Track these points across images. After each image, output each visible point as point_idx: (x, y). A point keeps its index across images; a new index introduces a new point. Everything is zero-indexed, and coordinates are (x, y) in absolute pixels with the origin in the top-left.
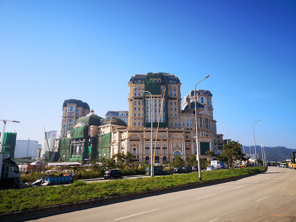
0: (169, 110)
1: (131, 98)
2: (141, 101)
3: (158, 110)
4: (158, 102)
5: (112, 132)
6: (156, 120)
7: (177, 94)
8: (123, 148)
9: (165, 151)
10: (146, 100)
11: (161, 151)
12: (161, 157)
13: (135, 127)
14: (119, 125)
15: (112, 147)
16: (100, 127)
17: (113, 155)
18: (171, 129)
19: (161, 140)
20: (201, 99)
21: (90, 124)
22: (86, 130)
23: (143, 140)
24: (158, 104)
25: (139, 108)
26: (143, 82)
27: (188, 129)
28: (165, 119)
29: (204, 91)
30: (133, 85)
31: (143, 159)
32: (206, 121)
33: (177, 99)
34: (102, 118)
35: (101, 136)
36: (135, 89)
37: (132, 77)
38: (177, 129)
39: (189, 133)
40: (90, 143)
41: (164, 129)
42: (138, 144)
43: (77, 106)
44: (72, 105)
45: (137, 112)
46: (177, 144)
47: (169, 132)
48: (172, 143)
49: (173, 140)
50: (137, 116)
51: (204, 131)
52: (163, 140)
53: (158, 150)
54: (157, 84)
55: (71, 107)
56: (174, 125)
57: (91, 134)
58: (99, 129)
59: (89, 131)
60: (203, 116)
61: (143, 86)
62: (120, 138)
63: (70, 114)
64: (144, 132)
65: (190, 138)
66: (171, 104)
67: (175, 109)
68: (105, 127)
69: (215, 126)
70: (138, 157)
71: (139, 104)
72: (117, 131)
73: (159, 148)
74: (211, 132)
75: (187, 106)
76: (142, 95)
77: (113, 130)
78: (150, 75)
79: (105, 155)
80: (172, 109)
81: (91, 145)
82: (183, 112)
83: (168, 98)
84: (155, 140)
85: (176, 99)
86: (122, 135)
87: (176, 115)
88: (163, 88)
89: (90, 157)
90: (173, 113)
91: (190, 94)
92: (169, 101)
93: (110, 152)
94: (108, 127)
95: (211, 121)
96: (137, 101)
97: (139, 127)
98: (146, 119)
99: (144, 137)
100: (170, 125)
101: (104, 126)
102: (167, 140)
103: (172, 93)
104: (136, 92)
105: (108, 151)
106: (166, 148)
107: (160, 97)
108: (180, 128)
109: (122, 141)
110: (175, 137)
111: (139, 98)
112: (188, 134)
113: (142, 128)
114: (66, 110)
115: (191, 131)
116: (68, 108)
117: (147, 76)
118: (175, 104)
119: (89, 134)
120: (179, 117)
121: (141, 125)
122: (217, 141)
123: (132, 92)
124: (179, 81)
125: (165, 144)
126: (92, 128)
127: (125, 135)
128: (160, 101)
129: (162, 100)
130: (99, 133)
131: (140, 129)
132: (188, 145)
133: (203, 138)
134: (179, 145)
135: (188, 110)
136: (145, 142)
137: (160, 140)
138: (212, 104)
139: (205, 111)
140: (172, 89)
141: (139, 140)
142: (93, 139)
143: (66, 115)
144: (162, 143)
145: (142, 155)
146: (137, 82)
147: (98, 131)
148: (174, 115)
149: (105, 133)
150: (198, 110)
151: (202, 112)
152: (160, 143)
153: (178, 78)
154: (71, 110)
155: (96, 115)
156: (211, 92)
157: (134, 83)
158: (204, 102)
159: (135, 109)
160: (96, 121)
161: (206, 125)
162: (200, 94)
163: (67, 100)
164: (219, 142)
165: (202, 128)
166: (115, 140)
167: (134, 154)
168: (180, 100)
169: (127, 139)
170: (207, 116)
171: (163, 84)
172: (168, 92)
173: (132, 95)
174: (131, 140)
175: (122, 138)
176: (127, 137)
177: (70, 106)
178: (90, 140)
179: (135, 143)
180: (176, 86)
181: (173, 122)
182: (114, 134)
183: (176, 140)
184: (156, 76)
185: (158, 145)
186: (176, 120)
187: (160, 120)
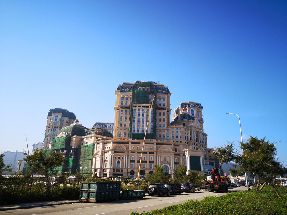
0: (158, 121)
1: (118, 106)
2: (128, 111)
3: (145, 120)
4: (146, 112)
5: (95, 143)
6: (143, 131)
7: (166, 104)
8: (106, 160)
9: (151, 165)
10: (133, 109)
11: (148, 165)
12: (147, 171)
13: (120, 138)
14: (104, 135)
15: (94, 159)
16: (84, 137)
17: (95, 169)
18: (159, 140)
19: (148, 153)
20: (191, 111)
21: (73, 134)
22: (68, 140)
23: (128, 152)
24: (145, 114)
25: (126, 117)
26: (131, 90)
27: (177, 142)
28: (152, 130)
29: (194, 103)
30: (120, 93)
31: (127, 173)
32: (196, 134)
33: (167, 109)
34: (87, 128)
35: (84, 147)
36: (122, 98)
37: (120, 86)
38: (165, 141)
39: (179, 146)
40: (71, 155)
41: (151, 141)
42: (122, 156)
43: (62, 116)
44: (57, 114)
45: (123, 122)
46: (165, 158)
47: (157, 144)
48: (159, 156)
49: (161, 153)
50: (123, 126)
51: (195, 144)
52: (150, 153)
53: (144, 164)
54: (146, 92)
55: (56, 117)
56: (162, 137)
57: (73, 145)
58: (83, 139)
59: (71, 142)
60: (193, 128)
61: (130, 94)
62: (104, 149)
63: (55, 124)
64: (130, 143)
65: (179, 152)
66: (160, 114)
67: (164, 120)
68: (88, 138)
69: (206, 139)
70: (122, 171)
71: (126, 113)
72: (101, 142)
73: (146, 162)
74: (202, 146)
75: (177, 118)
76: (129, 104)
77: (97, 141)
78: (139, 84)
79: (86, 168)
80: (160, 120)
81: (73, 157)
82: (172, 123)
83: (156, 108)
84: (141, 153)
85: (165, 109)
86: (106, 147)
87: (164, 127)
88: (152, 98)
89: (70, 170)
90: (162, 124)
91: (180, 106)
92: (158, 111)
93: (92, 165)
94: (91, 137)
95: (201, 135)
96: (124, 110)
97: (124, 138)
98: (133, 129)
99: (130, 149)
100: (158, 137)
101: (87, 136)
102: (155, 153)
103: (161, 103)
104: (122, 100)
105: (90, 163)
106: (152, 162)
107: (148, 107)
108: (168, 140)
109: (105, 152)
110: (163, 150)
111: (126, 107)
112: (177, 147)
113: (128, 139)
114: (51, 120)
115: (180, 144)
116: (53, 118)
117: (135, 84)
118: (164, 114)
119: (71, 144)
120: (168, 129)
121: (127, 135)
122: (208, 156)
123: (119, 101)
124: (168, 91)
125: (152, 157)
126: (74, 138)
127: (109, 146)
128: (148, 110)
129: (150, 109)
130: (82, 144)
131: (126, 140)
132: (177, 159)
133: (194, 151)
134: (168, 158)
135: (177, 121)
136: (130, 154)
137: (146, 153)
138: (203, 117)
139: (195, 123)
140: (161, 99)
141: (123, 152)
142: (75, 149)
143: (50, 124)
144: (148, 156)
145: (126, 169)
146: (125, 90)
147: (81, 142)
148: (162, 126)
149: (88, 144)
150: (188, 122)
151: (192, 125)
152: (147, 156)
153: (167, 88)
154: (56, 120)
155: (81, 125)
156: (202, 105)
157: (121, 91)
158: (194, 115)
159: (121, 118)
160: (80, 131)
161: (197, 138)
162: (190, 106)
163: (53, 109)
164: (210, 157)
165: (192, 141)
166: (98, 151)
167: (118, 168)
168: (169, 111)
169: (111, 150)
170: (197, 128)
171: (152, 93)
172: (157, 101)
173: (119, 104)
174: (115, 151)
175: (106, 149)
176: (111, 148)
177: (55, 115)
178: (71, 152)
179: (119, 155)
180: (166, 96)
181: (162, 133)
182: (98, 145)
183: (164, 153)
184: (144, 84)
185: (144, 158)
186: (165, 131)
187: (147, 131)
